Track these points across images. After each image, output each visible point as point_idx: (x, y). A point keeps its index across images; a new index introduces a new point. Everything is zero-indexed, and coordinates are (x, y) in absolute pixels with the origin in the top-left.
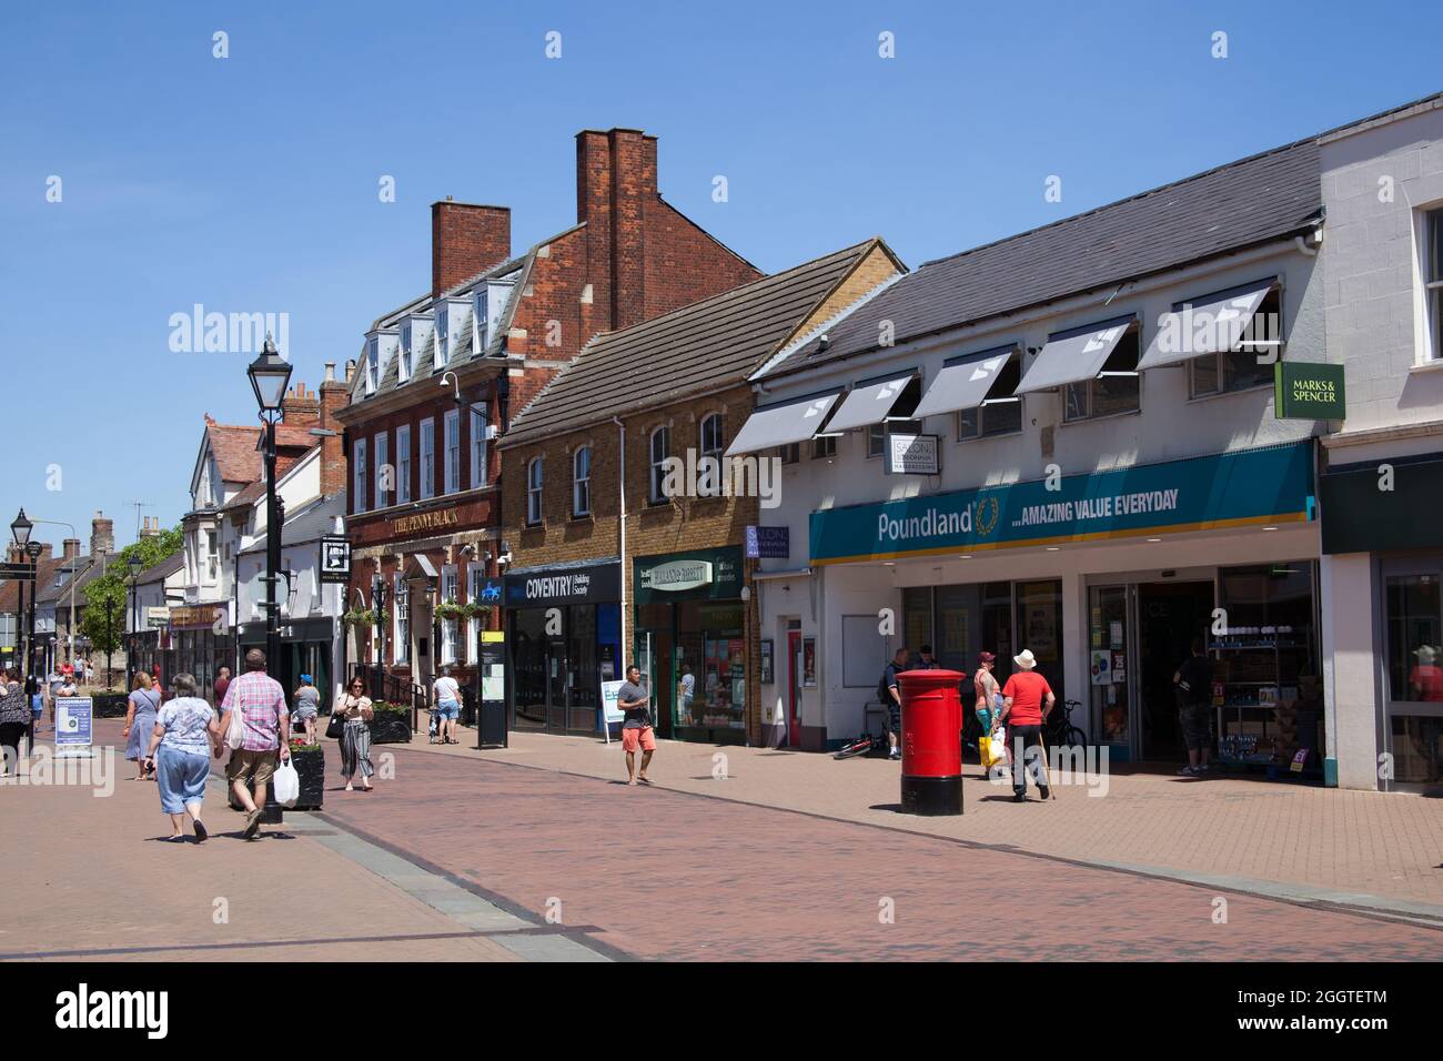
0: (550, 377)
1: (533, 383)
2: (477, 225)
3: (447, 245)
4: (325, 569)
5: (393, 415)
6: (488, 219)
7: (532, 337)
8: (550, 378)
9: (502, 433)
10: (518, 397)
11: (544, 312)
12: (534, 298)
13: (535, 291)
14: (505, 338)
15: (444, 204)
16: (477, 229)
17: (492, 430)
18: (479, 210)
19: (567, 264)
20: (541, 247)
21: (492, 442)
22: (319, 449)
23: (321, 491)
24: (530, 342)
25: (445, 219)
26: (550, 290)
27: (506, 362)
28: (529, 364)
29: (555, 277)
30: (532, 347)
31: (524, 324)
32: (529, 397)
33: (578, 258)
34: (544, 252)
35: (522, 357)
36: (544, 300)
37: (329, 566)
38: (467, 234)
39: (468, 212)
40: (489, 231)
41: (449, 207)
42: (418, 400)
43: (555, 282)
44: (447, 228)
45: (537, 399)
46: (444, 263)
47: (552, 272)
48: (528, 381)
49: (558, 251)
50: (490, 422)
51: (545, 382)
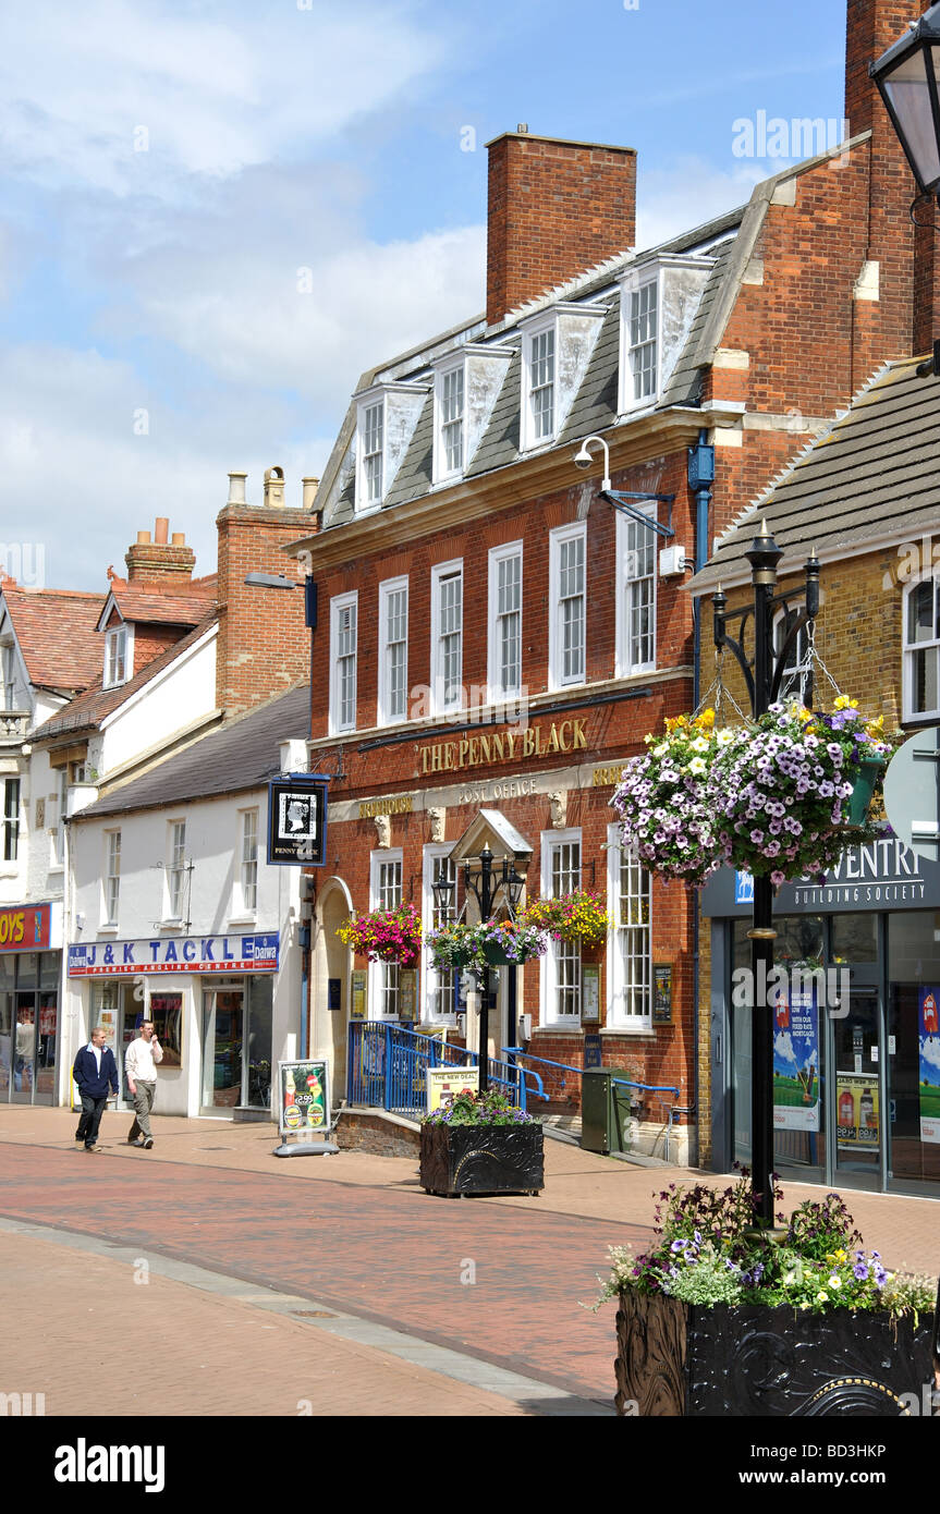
0: (793, 448)
1: (761, 457)
2: (573, 183)
3: (519, 219)
4: (282, 835)
5: (425, 541)
6: (595, 171)
7: (759, 367)
8: (793, 451)
9: (694, 563)
10: (731, 489)
11: (783, 317)
12: (765, 288)
13: (769, 275)
14: (706, 370)
15: (515, 139)
16: (575, 190)
17: (673, 559)
18: (578, 153)
19: (831, 218)
20: (781, 181)
21: (676, 579)
22: (216, 629)
23: (218, 706)
24: (756, 377)
25: (517, 169)
26: (797, 272)
27: (708, 416)
28: (755, 422)
29: (805, 246)
30: (758, 387)
31: (745, 340)
32: (751, 489)
33: (851, 206)
34: (786, 194)
35: (740, 407)
36: (784, 292)
37: (287, 830)
38: (556, 197)
39: (559, 155)
40: (596, 194)
41: (523, 144)
42: (482, 511)
43: (805, 256)
44: (519, 187)
45: (767, 493)
46: (514, 255)
47: (799, 235)
48: (750, 457)
49: (813, 193)
50: (665, 540)
51: (783, 460)
